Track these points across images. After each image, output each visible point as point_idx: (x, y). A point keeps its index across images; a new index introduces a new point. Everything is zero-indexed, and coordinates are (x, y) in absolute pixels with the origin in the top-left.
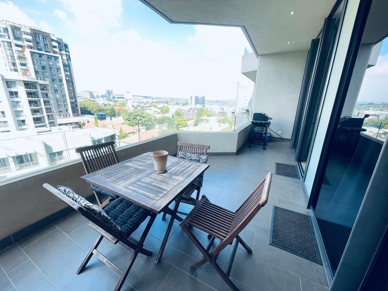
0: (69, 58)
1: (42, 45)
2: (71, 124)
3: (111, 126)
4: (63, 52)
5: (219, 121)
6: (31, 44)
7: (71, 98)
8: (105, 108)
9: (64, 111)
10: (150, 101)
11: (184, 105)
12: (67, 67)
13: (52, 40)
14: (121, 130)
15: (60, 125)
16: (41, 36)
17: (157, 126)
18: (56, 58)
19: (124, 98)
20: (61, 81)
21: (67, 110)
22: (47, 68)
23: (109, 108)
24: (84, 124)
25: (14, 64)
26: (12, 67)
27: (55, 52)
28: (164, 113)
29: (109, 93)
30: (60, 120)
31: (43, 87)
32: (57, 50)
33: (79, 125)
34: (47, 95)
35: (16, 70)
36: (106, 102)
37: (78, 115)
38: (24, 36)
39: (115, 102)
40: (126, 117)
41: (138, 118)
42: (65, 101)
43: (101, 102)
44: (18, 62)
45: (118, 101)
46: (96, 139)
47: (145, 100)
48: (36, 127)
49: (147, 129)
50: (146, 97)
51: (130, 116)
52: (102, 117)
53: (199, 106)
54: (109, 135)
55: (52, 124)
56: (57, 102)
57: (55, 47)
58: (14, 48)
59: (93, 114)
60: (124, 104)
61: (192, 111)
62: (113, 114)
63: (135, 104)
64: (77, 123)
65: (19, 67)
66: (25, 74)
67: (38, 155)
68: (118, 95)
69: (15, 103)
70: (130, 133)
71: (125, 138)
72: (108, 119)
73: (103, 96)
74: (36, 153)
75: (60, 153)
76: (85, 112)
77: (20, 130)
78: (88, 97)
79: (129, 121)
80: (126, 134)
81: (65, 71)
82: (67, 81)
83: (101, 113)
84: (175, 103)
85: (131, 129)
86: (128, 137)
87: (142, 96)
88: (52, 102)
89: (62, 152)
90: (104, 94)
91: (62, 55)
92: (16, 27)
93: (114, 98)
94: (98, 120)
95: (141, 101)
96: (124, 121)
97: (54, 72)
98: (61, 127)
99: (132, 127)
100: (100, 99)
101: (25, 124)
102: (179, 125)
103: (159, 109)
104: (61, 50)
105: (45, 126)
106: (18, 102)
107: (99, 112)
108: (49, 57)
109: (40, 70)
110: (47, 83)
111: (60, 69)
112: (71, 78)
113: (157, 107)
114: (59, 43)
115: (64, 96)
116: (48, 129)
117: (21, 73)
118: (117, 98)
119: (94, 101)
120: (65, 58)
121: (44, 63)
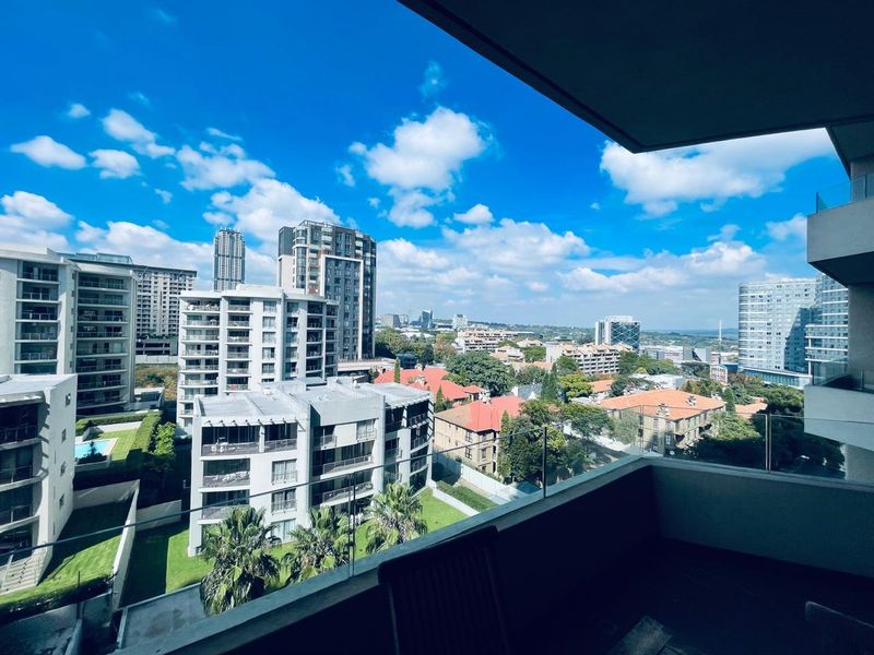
0: (373, 264)
1: (342, 247)
2: (356, 372)
3: (422, 383)
4: (368, 255)
5: (688, 389)
6: (329, 247)
7: (365, 327)
8: (415, 345)
9: (351, 349)
10: (503, 333)
11: (582, 342)
12: (370, 277)
13: (357, 239)
14: (440, 391)
15: (341, 373)
16: (343, 235)
17: (515, 390)
18: (358, 264)
19: (451, 327)
20: (356, 299)
21: (355, 347)
22: (342, 281)
23: (423, 345)
24: (377, 374)
25: (303, 278)
26: (300, 282)
27: (357, 256)
28: (534, 361)
29: (426, 316)
30: (342, 366)
31: (332, 310)
32: (360, 252)
33: (368, 377)
34: (333, 322)
35: (303, 287)
36: (418, 335)
37: (370, 358)
38: (324, 238)
39: (435, 333)
40: (453, 365)
41: (476, 368)
42: (355, 331)
43: (410, 333)
44: (308, 274)
45: (439, 332)
46: (393, 407)
47: (492, 332)
48: (308, 375)
49: (493, 395)
50: (494, 325)
51: (459, 362)
52: (408, 364)
53: (621, 347)
54: (417, 401)
55: (330, 372)
56: (345, 333)
57: (359, 248)
58: (309, 255)
59: (394, 357)
60: (450, 338)
61: (603, 359)
62: (428, 358)
63: (472, 339)
64: (366, 372)
65: (308, 281)
66: (312, 291)
67: (299, 428)
68: (441, 321)
69: (290, 335)
70: (456, 400)
71: (445, 409)
72: (419, 367)
73: (414, 323)
74: (296, 424)
75: (330, 429)
76: (383, 351)
77: (287, 379)
78: (391, 324)
79: (457, 373)
80: (448, 402)
81: (365, 283)
82: (365, 299)
83: (407, 355)
84: (558, 338)
85: (460, 392)
86: (451, 407)
87: (487, 324)
88: (337, 334)
89: (333, 426)
90: (417, 319)
91: (365, 258)
92: (316, 227)
93: (434, 326)
94: (401, 369)
95: (484, 333)
96: (447, 373)
97: (350, 285)
98: (341, 378)
99: (461, 387)
100: (410, 328)
101: (294, 370)
102: (569, 389)
103: (522, 349)
104: (365, 252)
105: (319, 375)
106: (295, 334)
107: (405, 352)
108: (348, 264)
109: (332, 285)
110: (338, 303)
111: (358, 281)
112: (372, 294)
113: (517, 347)
114: (364, 242)
115: (355, 323)
116: (322, 381)
117: (307, 290)
118: (440, 327)
119: (399, 332)
120: (368, 263)
121: (340, 274)
